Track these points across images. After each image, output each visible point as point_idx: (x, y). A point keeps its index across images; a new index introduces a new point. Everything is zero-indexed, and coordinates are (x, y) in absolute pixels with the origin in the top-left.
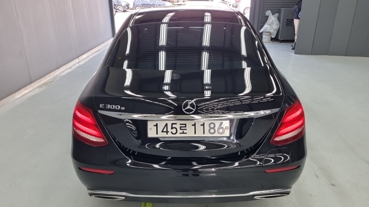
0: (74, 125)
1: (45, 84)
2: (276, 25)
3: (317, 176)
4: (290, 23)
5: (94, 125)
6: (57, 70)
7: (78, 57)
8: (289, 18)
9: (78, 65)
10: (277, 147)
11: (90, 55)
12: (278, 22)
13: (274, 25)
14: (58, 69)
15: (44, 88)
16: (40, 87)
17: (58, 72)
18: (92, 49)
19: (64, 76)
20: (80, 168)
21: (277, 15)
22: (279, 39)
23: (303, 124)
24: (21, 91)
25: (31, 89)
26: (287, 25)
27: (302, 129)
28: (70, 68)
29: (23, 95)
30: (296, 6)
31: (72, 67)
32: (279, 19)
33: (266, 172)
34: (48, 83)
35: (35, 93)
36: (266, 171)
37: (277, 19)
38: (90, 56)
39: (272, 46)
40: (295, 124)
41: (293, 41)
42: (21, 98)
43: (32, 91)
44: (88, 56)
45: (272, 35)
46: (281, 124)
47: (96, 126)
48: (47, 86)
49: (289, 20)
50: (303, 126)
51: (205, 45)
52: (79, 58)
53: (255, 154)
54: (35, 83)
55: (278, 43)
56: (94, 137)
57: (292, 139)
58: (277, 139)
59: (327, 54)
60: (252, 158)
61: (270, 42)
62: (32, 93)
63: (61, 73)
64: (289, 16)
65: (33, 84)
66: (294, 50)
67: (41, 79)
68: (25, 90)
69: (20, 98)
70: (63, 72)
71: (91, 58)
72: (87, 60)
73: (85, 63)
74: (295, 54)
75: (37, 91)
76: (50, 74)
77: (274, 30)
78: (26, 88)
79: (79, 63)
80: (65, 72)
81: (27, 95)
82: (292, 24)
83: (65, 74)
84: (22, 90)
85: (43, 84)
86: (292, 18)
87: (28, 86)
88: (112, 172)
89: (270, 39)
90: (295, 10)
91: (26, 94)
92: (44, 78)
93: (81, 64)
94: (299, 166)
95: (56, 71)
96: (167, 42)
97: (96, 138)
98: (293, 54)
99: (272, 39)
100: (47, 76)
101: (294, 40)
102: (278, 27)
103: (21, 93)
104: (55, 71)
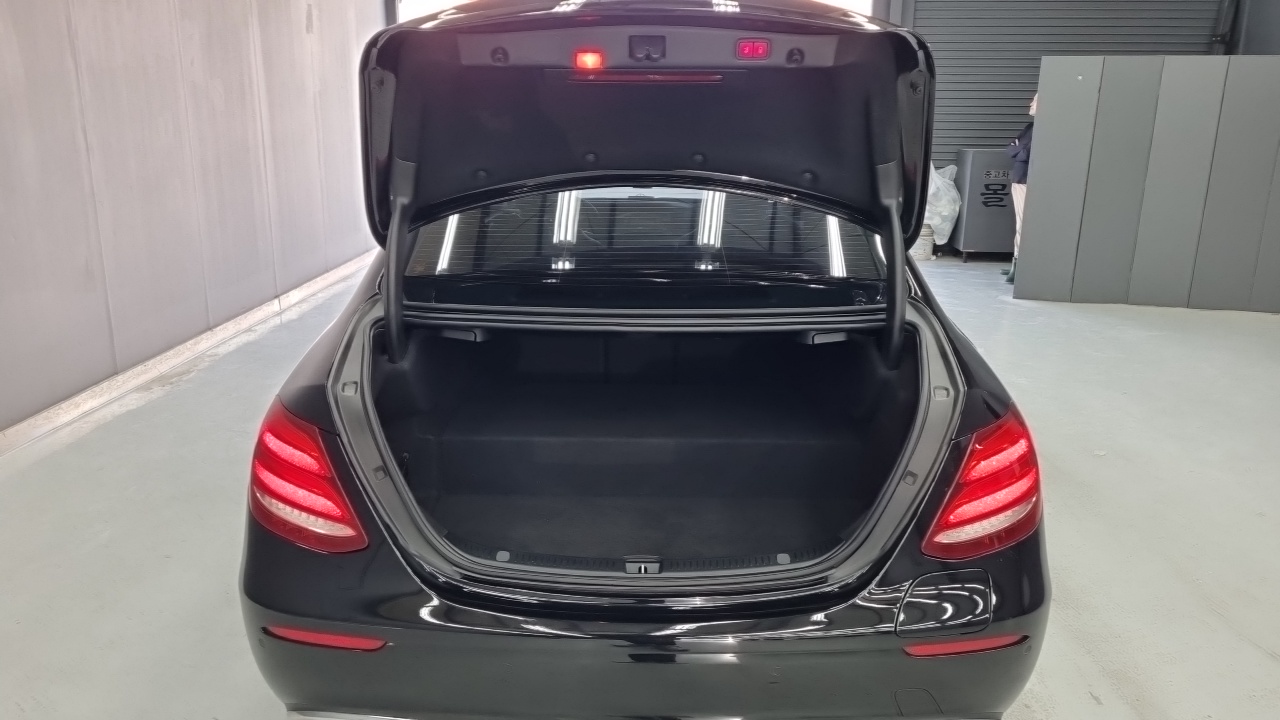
0: (257, 482)
1: (162, 380)
2: (949, 201)
3: (1096, 699)
4: (996, 197)
5: (324, 478)
6: (204, 336)
7: (277, 297)
8: (992, 179)
9: (277, 321)
10: (945, 566)
11: (320, 291)
12: (954, 193)
13: (944, 201)
14: (209, 332)
15: (157, 392)
16: (146, 387)
17: (205, 343)
18: (327, 271)
19: (230, 354)
20: (265, 631)
21: (952, 169)
22: (961, 249)
23: (1034, 489)
24: (77, 399)
25: (115, 394)
26: (985, 204)
27: (1030, 506)
28: (249, 330)
29: (86, 414)
30: (1017, 141)
31: (257, 328)
32: (958, 184)
33: (908, 654)
34: (172, 377)
35: (124, 410)
36: (909, 650)
37: (952, 183)
38: (320, 295)
39: (939, 270)
40: (1007, 490)
41: (1006, 257)
42: (75, 425)
43: (117, 403)
44: (313, 295)
45: (935, 237)
46: (959, 487)
47: (331, 481)
48: (168, 387)
49: (991, 187)
50: (1033, 496)
51: (706, 241)
52: (281, 297)
53: (873, 585)
54: (129, 373)
55: (956, 263)
56: (321, 521)
57: (996, 541)
58: (945, 538)
59: (1126, 301)
60: (864, 599)
61: (929, 259)
62: (116, 409)
63: (218, 346)
64: (993, 173)
65: (120, 378)
66: (1012, 287)
67: (150, 363)
68: (92, 398)
69: (75, 421)
70: (224, 342)
71: (320, 301)
72: (305, 307)
73: (301, 318)
74: (1014, 298)
75: (134, 402)
76: (180, 347)
77: (944, 219)
78: (97, 389)
79: (279, 314)
80: (231, 342)
81: (97, 416)
82: (1002, 200)
83: (231, 348)
84: (84, 395)
85: (153, 381)
86: (1001, 179)
87: (105, 385)
88: (379, 644)
89: (929, 249)
90: (1015, 156)
91: (93, 411)
92: (158, 358)
93: (286, 317)
94: (1025, 638)
95: (202, 339)
96: (579, 232)
97: (330, 523)
98: (1010, 299)
99: (937, 250)
100: (171, 353)
101: (1012, 254)
102: (954, 210)
103: (77, 406)
104: (199, 338)
